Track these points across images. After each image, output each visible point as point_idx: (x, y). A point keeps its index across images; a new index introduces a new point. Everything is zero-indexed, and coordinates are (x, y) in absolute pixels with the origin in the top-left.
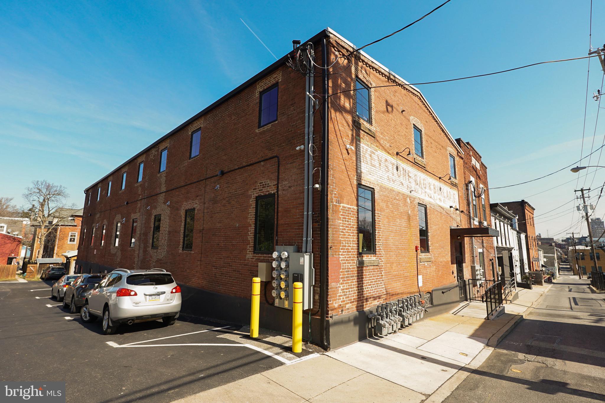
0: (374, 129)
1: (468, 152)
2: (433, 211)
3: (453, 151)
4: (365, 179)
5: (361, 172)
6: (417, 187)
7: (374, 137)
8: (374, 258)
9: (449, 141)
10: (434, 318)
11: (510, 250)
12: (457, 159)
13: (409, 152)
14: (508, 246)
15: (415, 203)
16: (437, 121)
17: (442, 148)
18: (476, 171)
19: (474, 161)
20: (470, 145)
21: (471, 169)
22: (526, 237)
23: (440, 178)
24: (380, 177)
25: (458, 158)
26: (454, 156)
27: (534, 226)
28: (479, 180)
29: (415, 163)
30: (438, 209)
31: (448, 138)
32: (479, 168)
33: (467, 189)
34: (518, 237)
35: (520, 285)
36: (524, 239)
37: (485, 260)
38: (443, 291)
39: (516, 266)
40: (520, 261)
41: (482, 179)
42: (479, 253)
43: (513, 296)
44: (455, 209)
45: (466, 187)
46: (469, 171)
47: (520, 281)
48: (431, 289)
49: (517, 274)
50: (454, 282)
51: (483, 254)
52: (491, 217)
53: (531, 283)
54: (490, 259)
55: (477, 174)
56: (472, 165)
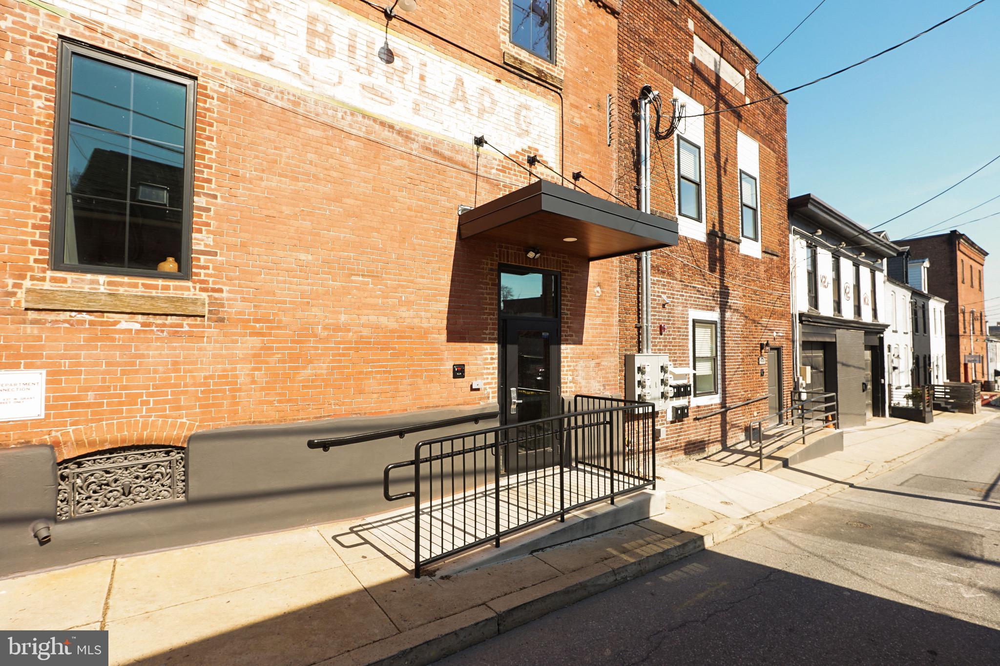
11: (874, 331)
19: (704, 54)
21: (686, 72)
22: (952, 311)
23: (389, 14)
27: (981, 289)
28: (734, 119)
32: (741, 89)
33: (637, 119)
34: (914, 305)
35: (898, 413)
36: (938, 314)
37: (730, 344)
38: (317, 438)
39: (895, 368)
40: (916, 359)
41: (755, 124)
42: (695, 322)
43: (807, 444)
44: (523, 159)
45: (628, 110)
46: (665, 71)
47: (903, 403)
48: (185, 433)
49: (899, 388)
50: (465, 403)
51: (723, 327)
52: (791, 237)
53: (928, 409)
54: (762, 345)
55: (720, 97)
56: (690, 60)
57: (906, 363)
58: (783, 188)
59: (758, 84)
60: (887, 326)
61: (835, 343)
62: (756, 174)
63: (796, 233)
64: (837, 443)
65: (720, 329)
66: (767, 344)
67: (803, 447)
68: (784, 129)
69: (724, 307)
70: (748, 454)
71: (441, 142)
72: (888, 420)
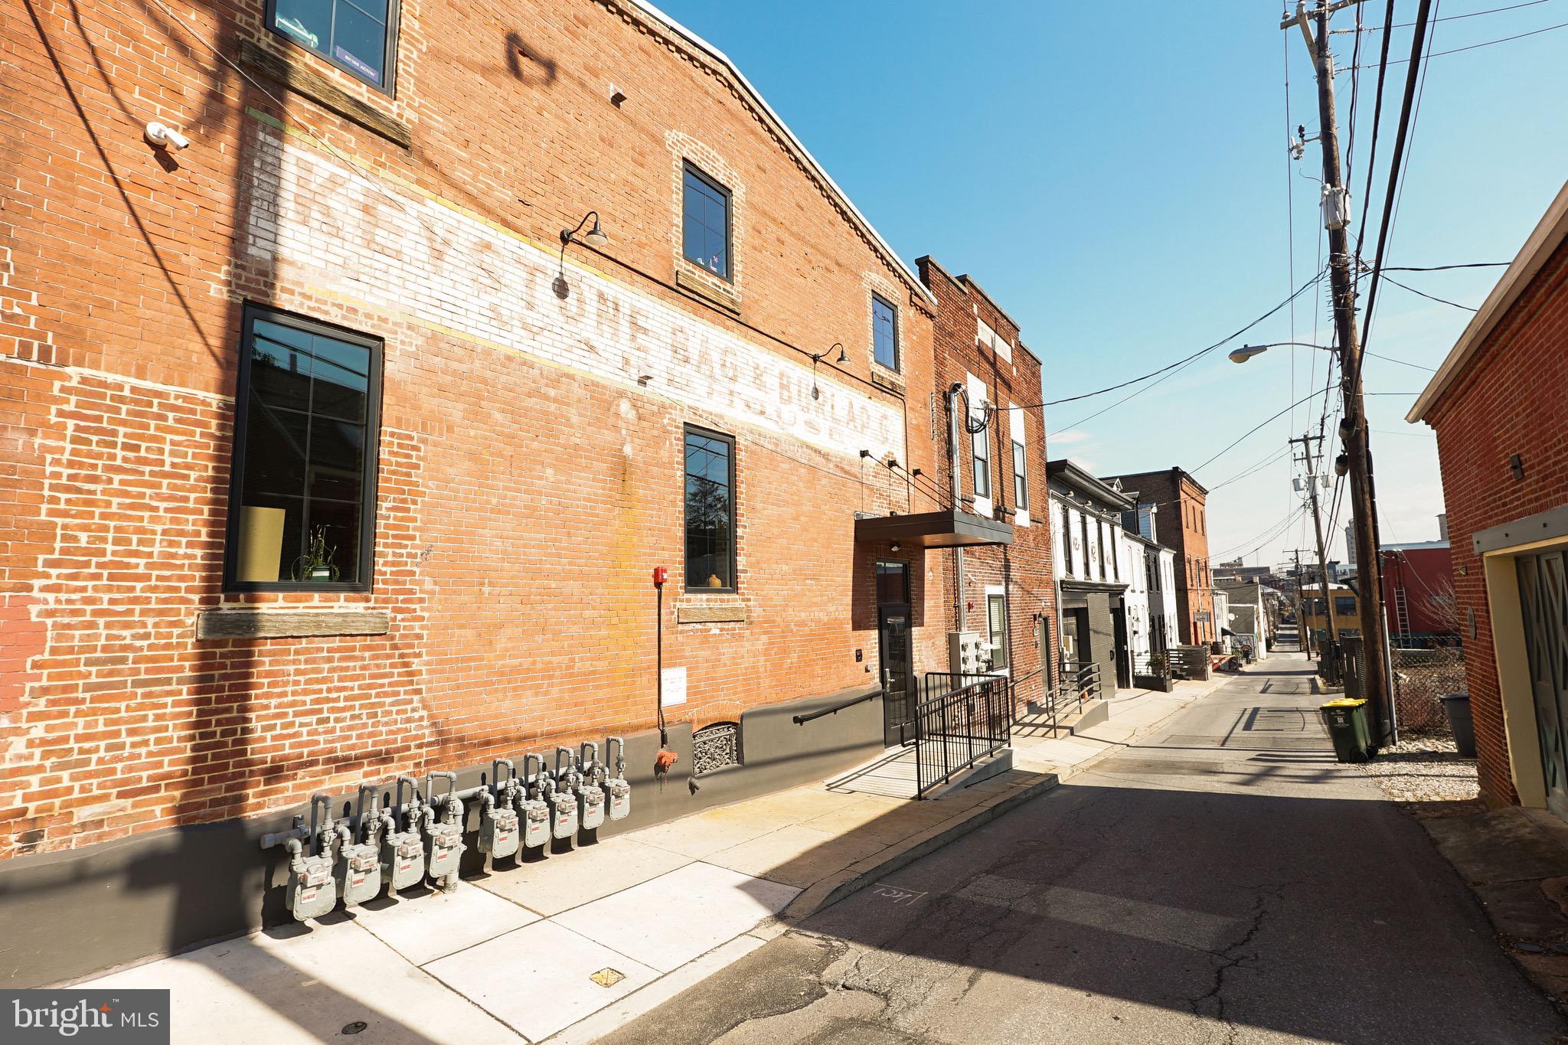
0: (409, 114)
1: (962, 305)
2: (772, 460)
3: (892, 288)
4: (307, 290)
5: (275, 259)
6: (688, 369)
7: (405, 147)
8: (358, 607)
9: (873, 253)
10: (719, 809)
11: (1117, 592)
12: (907, 315)
13: (596, 224)
14: (1110, 579)
15: (666, 421)
16: (814, 179)
17: (835, 268)
18: (993, 365)
19: (985, 334)
20: (972, 285)
21: (975, 356)
22: (1179, 561)
23: (815, 358)
24: (438, 303)
25: (912, 311)
26: (896, 303)
27: (1203, 534)
28: (1006, 391)
29: (680, 289)
30: (803, 456)
31: (869, 243)
32: (1009, 359)
33: (948, 410)
34: (1147, 558)
35: (1142, 683)
36: (1167, 566)
37: (1014, 617)
38: (799, 715)
39: (1135, 632)
40: (1152, 620)
41: (1020, 391)
42: (990, 597)
43: (1084, 714)
44: (886, 463)
45: (942, 403)
46: (962, 360)
47: (1144, 673)
48: (740, 712)
49: (1139, 654)
50: (863, 683)
51: (1008, 600)
52: (1050, 500)
53: (1168, 677)
54: (1035, 616)
55: (997, 373)
56: (977, 343)
57: (1144, 627)
58: (1042, 451)
59: (1021, 351)
60: (1127, 586)
61: (1086, 609)
62: (1023, 443)
63: (1054, 497)
64: (1101, 714)
65: (1005, 600)
66: (1040, 615)
67: (1081, 717)
68: (1040, 391)
69: (1008, 579)
70: (1038, 726)
71: (842, 459)
72: (1132, 691)
